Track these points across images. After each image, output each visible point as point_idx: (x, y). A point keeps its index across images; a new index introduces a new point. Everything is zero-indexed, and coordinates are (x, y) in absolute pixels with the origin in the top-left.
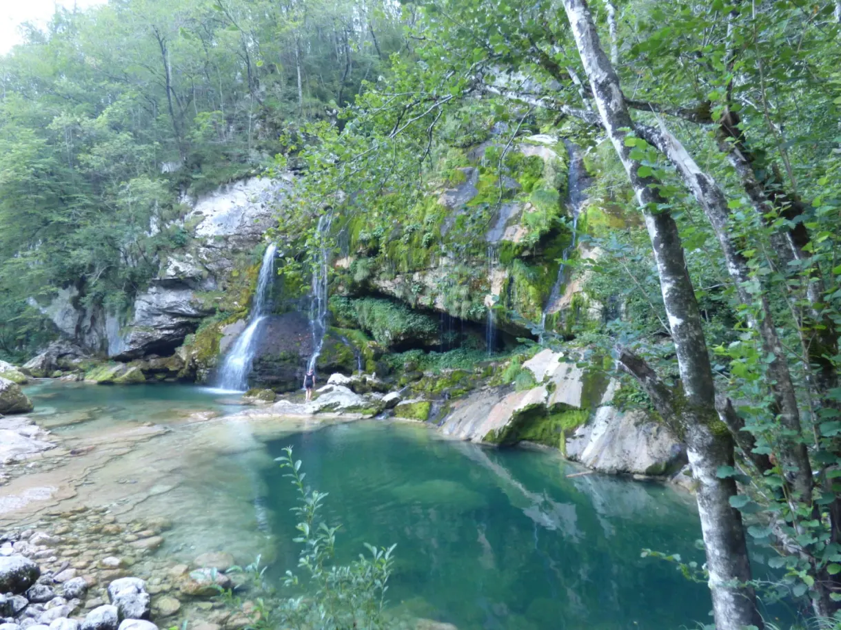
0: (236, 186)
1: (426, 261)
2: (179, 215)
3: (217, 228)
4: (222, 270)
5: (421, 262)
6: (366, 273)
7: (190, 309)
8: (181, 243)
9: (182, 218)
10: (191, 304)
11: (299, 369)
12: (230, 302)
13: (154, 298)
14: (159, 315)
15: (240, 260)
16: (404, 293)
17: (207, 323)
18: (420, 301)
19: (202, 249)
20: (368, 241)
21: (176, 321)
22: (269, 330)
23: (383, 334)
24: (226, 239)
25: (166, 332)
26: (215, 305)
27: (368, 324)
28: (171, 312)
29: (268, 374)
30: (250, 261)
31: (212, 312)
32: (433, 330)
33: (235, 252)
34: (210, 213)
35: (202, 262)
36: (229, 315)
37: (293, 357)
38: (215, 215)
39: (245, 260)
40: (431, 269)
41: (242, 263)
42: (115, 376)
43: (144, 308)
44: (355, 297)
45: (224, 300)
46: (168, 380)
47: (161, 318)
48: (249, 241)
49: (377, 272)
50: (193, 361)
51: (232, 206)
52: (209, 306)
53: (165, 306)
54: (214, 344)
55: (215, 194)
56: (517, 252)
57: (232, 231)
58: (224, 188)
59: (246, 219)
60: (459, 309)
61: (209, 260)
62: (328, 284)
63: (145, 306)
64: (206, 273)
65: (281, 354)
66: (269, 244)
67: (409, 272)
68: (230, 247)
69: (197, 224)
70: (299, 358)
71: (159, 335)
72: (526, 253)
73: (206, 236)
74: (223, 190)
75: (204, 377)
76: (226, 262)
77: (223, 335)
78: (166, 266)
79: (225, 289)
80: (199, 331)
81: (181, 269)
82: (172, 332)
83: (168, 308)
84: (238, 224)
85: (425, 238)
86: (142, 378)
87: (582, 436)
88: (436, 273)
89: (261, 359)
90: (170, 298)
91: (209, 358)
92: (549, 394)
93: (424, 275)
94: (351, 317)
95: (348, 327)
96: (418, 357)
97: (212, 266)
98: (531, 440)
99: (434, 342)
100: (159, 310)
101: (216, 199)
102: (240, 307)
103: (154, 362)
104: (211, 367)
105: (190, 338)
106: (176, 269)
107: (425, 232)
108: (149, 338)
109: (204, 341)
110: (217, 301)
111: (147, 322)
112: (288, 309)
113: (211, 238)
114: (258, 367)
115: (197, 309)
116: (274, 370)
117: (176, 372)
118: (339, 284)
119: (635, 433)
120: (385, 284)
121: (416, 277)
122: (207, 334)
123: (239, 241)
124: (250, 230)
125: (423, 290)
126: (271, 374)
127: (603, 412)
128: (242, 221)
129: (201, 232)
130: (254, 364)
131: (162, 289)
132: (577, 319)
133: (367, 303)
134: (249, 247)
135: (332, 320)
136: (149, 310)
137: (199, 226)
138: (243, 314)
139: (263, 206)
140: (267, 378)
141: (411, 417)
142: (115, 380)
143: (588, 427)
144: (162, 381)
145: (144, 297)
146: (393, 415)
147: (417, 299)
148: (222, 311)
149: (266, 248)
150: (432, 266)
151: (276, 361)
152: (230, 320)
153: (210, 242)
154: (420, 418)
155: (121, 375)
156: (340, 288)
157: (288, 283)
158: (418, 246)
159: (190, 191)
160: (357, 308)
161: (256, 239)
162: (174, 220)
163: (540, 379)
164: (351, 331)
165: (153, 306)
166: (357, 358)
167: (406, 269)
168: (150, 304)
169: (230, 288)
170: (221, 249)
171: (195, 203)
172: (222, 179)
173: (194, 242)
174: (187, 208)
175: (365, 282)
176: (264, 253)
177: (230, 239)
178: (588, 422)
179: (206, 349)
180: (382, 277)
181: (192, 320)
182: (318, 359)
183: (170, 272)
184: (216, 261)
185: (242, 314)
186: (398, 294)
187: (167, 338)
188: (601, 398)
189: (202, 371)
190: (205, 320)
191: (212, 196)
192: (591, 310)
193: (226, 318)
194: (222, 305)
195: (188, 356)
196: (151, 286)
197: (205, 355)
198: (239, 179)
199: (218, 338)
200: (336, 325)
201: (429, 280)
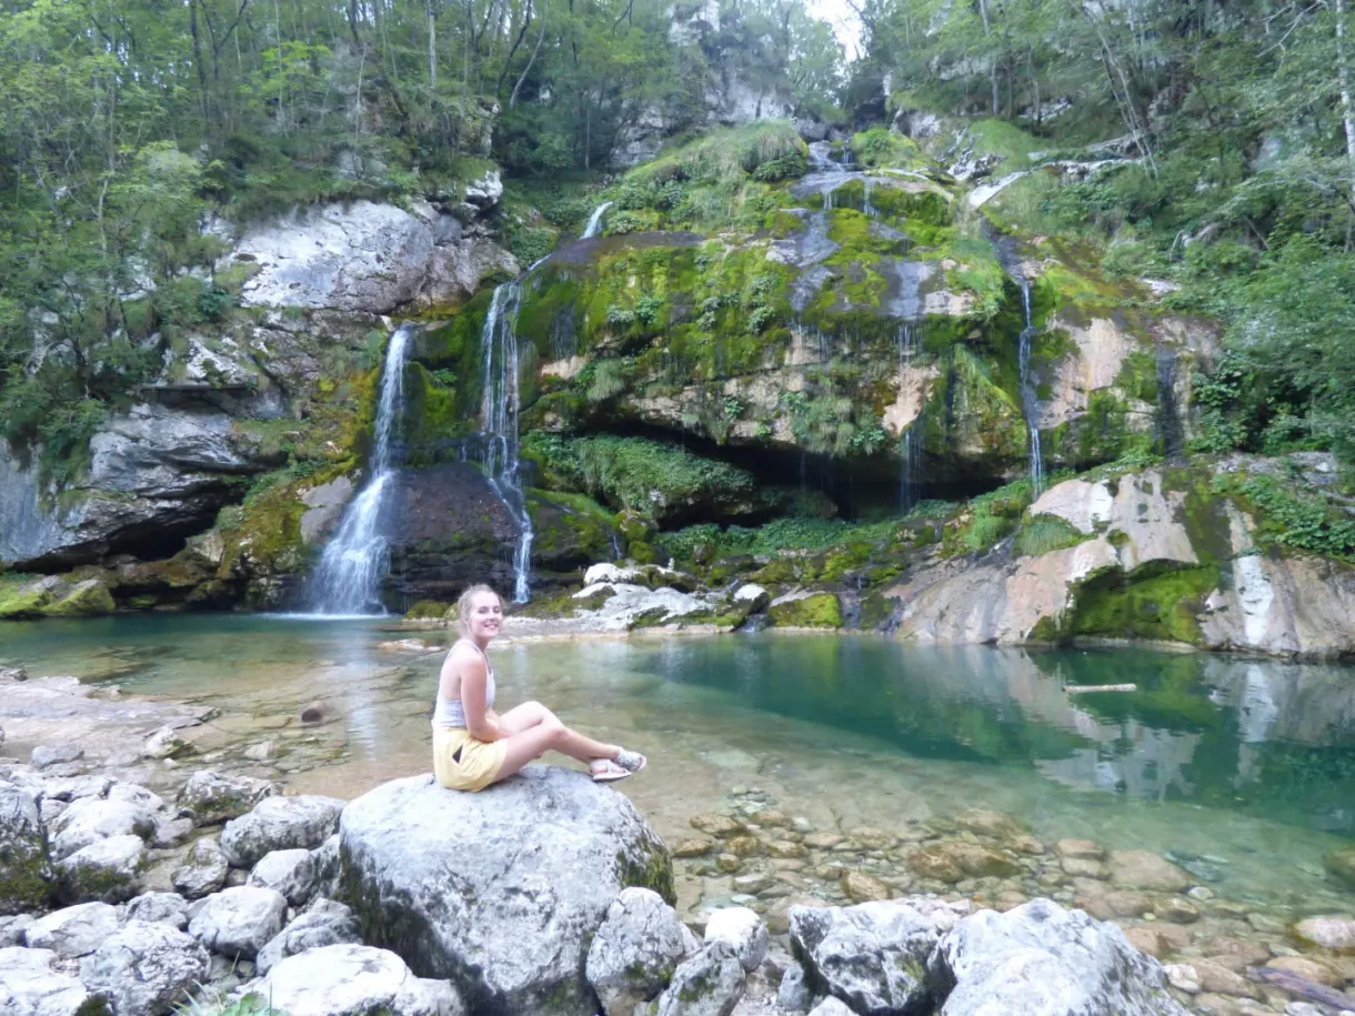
0: (326, 213)
1: (755, 359)
2: (203, 258)
3: (289, 292)
4: (298, 376)
5: (744, 360)
6: (618, 385)
7: (228, 455)
8: (215, 315)
9: (209, 264)
10: (232, 443)
11: (498, 564)
12: (319, 442)
13: (145, 427)
14: (152, 466)
15: (335, 359)
16: (702, 417)
17: (269, 483)
18: (737, 431)
19: (258, 331)
20: (628, 325)
21: (190, 479)
22: (412, 495)
23: (647, 497)
24: (307, 314)
25: (165, 504)
26: (288, 446)
27: (607, 481)
28: (180, 461)
29: (429, 578)
30: (354, 363)
31: (279, 461)
32: (747, 486)
33: (325, 341)
34: (272, 260)
35: (257, 359)
36: (315, 468)
37: (482, 542)
38: (284, 265)
39: (346, 360)
40: (765, 372)
41: (341, 365)
42: (44, 600)
43: (120, 449)
44: (580, 433)
45: (304, 436)
46: (161, 608)
47: (154, 474)
48: (355, 324)
49: (638, 384)
50: (244, 560)
51: (316, 251)
52: (272, 448)
53: (172, 446)
54: (289, 525)
55: (283, 223)
56: (960, 331)
57: (321, 300)
58: (302, 212)
59: (347, 280)
60: (833, 438)
61: (272, 354)
62: (522, 409)
63: (122, 445)
64: (265, 381)
65: (455, 538)
66: (392, 334)
67: (717, 378)
68: (316, 331)
69: (247, 279)
70: (496, 543)
71: (148, 509)
72: (975, 334)
73: (266, 306)
74: (301, 219)
75: (271, 593)
76: (307, 361)
77: (307, 508)
78: (186, 357)
79: (305, 415)
80: (251, 500)
81: (220, 366)
82: (177, 503)
83: (177, 451)
84: (331, 287)
85: (756, 316)
86: (110, 603)
87: (1223, 609)
88: (777, 377)
89: (410, 550)
90: (184, 428)
91: (279, 554)
92: (1118, 550)
93: (748, 385)
94: (569, 471)
95: (563, 489)
96: (714, 535)
97: (280, 368)
98: (1091, 632)
99: (742, 508)
100: (154, 454)
101: (284, 235)
102: (339, 451)
103: (129, 570)
104: (287, 571)
105: (227, 514)
106: (207, 365)
107: (753, 307)
108: (127, 515)
109: (265, 519)
110: (291, 439)
111: (122, 482)
112: (437, 458)
113: (275, 310)
114: (404, 566)
115: (245, 456)
116: (443, 569)
117: (189, 589)
118: (546, 409)
119: (1329, 590)
120: (657, 404)
121: (732, 387)
122: (270, 505)
123: (336, 323)
124: (355, 302)
125: (745, 410)
126: (438, 577)
127: (1248, 568)
128: (340, 283)
129: (254, 296)
130: (394, 559)
131: (163, 409)
132: (1102, 433)
133: (603, 445)
134: (353, 334)
135: (533, 475)
136: (129, 454)
137: (251, 284)
138: (344, 466)
139: (379, 259)
140: (429, 584)
141: (808, 623)
142: (44, 609)
143: (1227, 593)
144: (147, 610)
145: (120, 426)
146: (771, 622)
147: (732, 428)
148: (299, 460)
149: (388, 341)
150: (768, 366)
151: (447, 551)
152: (319, 477)
153: (274, 318)
154: (828, 623)
155: (57, 597)
156: (549, 417)
157: (431, 410)
158: (737, 331)
159: (230, 209)
160: (582, 455)
161: (367, 320)
162: (190, 266)
163: (1088, 528)
164: (571, 496)
165: (142, 444)
166: (611, 540)
167: (710, 374)
168: (135, 440)
169: (316, 413)
170: (297, 334)
171: (238, 238)
172: (301, 194)
173: (237, 313)
174: (221, 245)
175: (609, 404)
176: (385, 351)
177: (315, 316)
178: (1224, 586)
179: (271, 536)
180: (650, 391)
181: (228, 480)
182: (534, 544)
183: (195, 370)
184: (286, 357)
185: (342, 465)
186: (689, 420)
187: (163, 519)
188: (1229, 547)
189: (263, 581)
190: (263, 478)
191: (277, 227)
192: (1132, 416)
193: (312, 473)
194: (300, 448)
195: (227, 553)
196: (139, 402)
197: (269, 548)
198: (333, 200)
199: (296, 514)
200: (543, 485)
201: (759, 392)
